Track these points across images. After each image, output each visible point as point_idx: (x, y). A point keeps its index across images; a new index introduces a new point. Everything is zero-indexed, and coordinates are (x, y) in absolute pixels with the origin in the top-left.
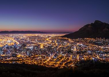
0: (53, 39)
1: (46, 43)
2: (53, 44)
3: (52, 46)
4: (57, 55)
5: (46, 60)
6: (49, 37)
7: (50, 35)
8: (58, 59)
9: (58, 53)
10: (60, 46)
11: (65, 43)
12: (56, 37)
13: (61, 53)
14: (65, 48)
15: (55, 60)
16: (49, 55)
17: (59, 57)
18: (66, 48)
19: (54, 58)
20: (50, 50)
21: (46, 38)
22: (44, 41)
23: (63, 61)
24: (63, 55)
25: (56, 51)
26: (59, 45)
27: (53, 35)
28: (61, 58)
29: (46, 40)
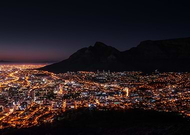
0: (22, 74)
1: (8, 82)
2: (23, 83)
3: (19, 88)
4: (26, 103)
5: (3, 115)
6: (15, 70)
7: (17, 67)
8: (27, 110)
9: (28, 99)
10: (34, 87)
11: (44, 80)
12: (29, 69)
13: (35, 99)
14: (43, 89)
15: (22, 112)
16: (11, 104)
17: (30, 108)
18: (45, 90)
19: (20, 110)
20: (13, 95)
21: (9, 72)
22: (3, 78)
23: (36, 114)
24: (39, 102)
25: (24, 97)
26: (32, 84)
27: (23, 67)
28: (34, 108)
29: (9, 77)
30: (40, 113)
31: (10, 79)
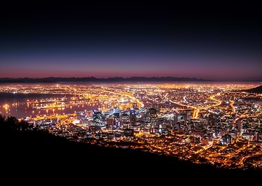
0: (227, 96)
1: (209, 107)
2: (226, 109)
3: (221, 115)
4: (230, 136)
5: (201, 148)
6: (216, 91)
7: (219, 87)
8: (231, 146)
9: (233, 131)
10: (243, 116)
11: (256, 107)
12: (236, 91)
13: (242, 133)
14: (255, 119)
15: (224, 148)
16: (210, 135)
17: (235, 143)
18: (257, 121)
19: (221, 144)
20: (213, 124)
21: (210, 94)
22: (202, 102)
23: (242, 152)
24: (247, 137)
25: (228, 127)
26: (239, 111)
27: (228, 87)
28: (240, 145)
29: (209, 100)
30: (249, 153)
31: (211, 103)
